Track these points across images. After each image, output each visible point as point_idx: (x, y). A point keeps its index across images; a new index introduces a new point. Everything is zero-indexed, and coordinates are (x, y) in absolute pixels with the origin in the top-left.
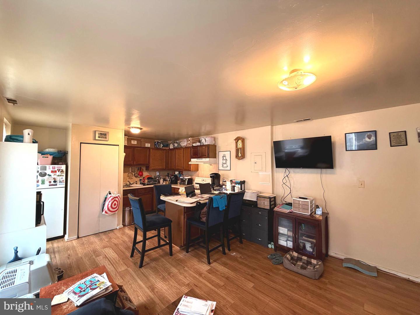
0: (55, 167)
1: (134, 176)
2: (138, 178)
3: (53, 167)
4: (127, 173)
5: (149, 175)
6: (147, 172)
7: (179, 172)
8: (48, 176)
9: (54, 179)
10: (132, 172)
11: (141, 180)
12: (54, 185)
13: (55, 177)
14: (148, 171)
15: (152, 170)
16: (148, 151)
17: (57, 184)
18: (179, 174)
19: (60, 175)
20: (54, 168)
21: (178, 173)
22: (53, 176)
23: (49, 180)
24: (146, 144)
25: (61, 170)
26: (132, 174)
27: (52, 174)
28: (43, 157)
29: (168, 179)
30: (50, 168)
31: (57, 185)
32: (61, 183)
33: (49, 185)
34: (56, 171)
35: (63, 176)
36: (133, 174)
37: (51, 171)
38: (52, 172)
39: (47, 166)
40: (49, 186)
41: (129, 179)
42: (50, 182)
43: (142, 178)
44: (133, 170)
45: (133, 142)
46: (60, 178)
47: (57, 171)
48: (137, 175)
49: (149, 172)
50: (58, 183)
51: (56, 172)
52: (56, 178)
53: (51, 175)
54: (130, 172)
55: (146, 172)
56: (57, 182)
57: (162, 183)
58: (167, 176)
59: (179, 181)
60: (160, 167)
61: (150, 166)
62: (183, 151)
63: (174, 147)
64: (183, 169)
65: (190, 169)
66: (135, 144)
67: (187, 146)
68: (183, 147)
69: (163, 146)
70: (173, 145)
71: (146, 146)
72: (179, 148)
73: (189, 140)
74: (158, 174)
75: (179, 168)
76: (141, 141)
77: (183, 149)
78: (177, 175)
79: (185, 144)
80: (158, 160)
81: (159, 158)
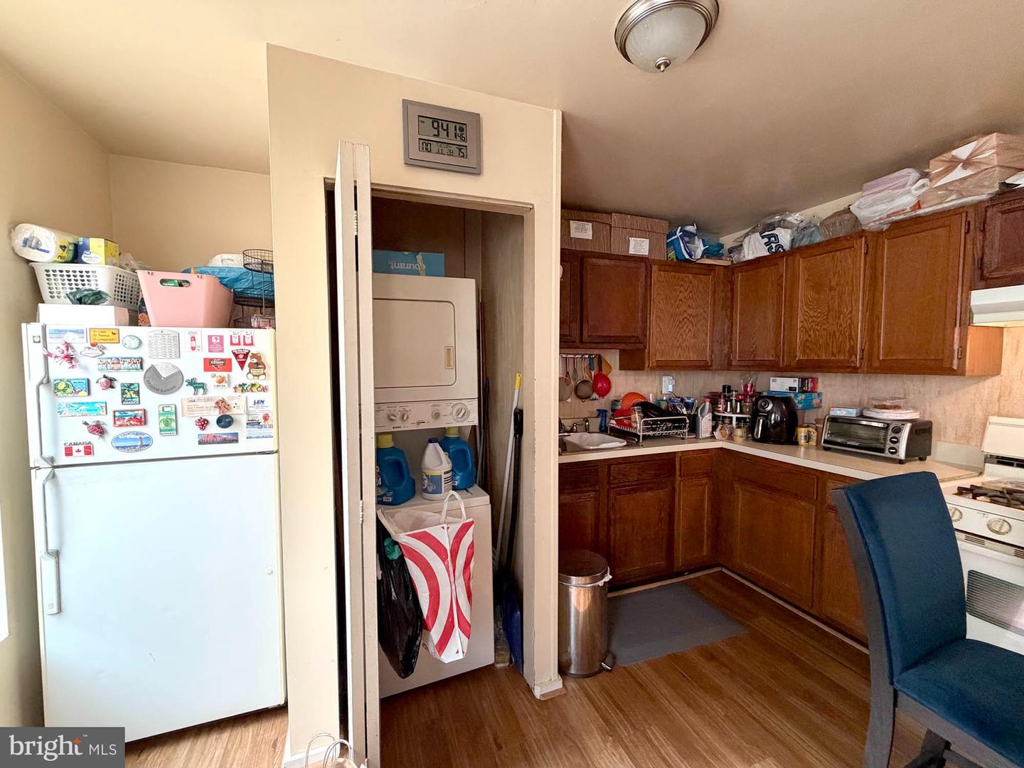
0: (222, 338)
1: (574, 397)
2: (592, 404)
3: (210, 337)
7: (803, 381)
8: (191, 389)
9: (221, 404)
10: (568, 374)
11: (603, 412)
12: (225, 441)
13: (226, 393)
16: (643, 270)
17: (236, 434)
18: (803, 391)
19: (249, 382)
20: (216, 344)
21: (795, 385)
22: (216, 393)
23: (198, 415)
24: (632, 242)
25: (254, 356)
27: (207, 378)
28: (163, 281)
29: (734, 416)
30: (198, 342)
31: (237, 441)
32: (255, 431)
33: (197, 440)
34: (230, 360)
35: (264, 389)
36: (573, 385)
37: (205, 360)
38: (209, 365)
39: (184, 333)
40: (201, 443)
42: (203, 423)
43: (606, 406)
45: (577, 230)
46: (251, 403)
47: (235, 364)
48: (585, 389)
50: (240, 428)
51: (230, 370)
52: (232, 403)
53: (203, 386)
56: (239, 423)
57: (708, 435)
58: (726, 401)
59: (809, 431)
60: (691, 354)
61: (646, 350)
62: (866, 254)
63: (774, 245)
64: (865, 361)
65: (959, 359)
66: (587, 240)
67: (920, 212)
68: (872, 224)
69: (706, 254)
70: (766, 240)
71: (632, 251)
72: (828, 243)
73: (948, 165)
74: (670, 388)
75: (796, 357)
76: (610, 226)
77: (869, 239)
78: (792, 395)
79: (900, 203)
80: (683, 319)
81: (685, 311)
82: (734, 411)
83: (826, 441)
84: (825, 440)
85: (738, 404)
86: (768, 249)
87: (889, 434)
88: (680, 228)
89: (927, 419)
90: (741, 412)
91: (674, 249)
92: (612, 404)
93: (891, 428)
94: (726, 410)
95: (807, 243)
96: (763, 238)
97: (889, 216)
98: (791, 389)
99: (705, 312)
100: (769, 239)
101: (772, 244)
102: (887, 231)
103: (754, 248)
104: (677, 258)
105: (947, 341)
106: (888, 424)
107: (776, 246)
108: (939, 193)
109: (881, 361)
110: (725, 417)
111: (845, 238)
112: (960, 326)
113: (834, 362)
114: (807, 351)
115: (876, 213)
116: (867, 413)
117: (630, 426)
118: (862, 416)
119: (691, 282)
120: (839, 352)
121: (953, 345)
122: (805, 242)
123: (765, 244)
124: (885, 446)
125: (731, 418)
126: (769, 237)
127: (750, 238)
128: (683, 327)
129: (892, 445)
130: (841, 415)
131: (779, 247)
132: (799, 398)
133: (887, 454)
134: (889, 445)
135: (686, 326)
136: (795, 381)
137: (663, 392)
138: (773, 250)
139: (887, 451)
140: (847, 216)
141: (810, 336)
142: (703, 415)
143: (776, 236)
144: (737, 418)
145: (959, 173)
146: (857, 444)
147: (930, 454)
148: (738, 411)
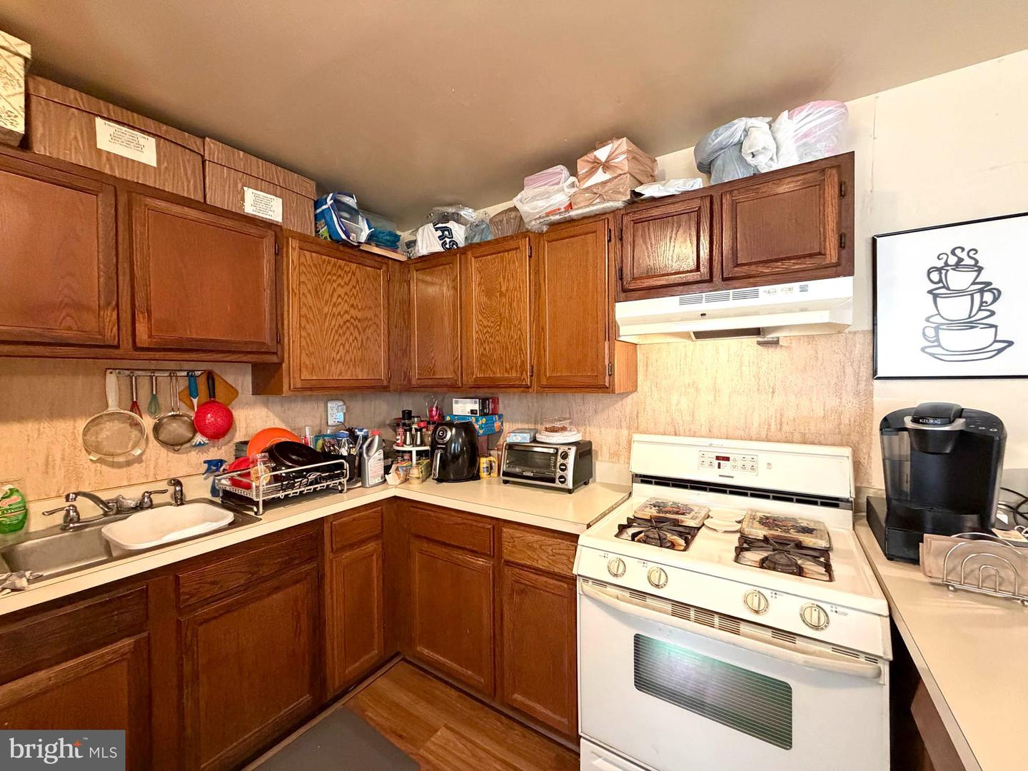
1: (153, 443)
2: (193, 453)
4: (82, 424)
5: (275, 422)
6: (266, 404)
7: (484, 402)
10: (134, 406)
11: (214, 466)
14: (271, 398)
15: (304, 389)
16: (267, 247)
18: (483, 414)
21: (476, 407)
24: (249, 194)
26: (136, 425)
29: (414, 450)
36: (148, 422)
41: (105, 468)
43: (224, 451)
44: (144, 399)
45: (114, 138)
48: (177, 429)
49: (278, 408)
54: (113, 407)
55: (254, 404)
57: (379, 480)
58: (406, 431)
59: (490, 461)
60: (359, 370)
61: (284, 365)
62: (530, 257)
63: (448, 240)
64: (534, 378)
65: (610, 375)
66: (145, 166)
67: (573, 213)
68: (534, 223)
69: (370, 239)
70: (439, 233)
71: (249, 209)
72: (497, 241)
73: (591, 166)
74: (340, 417)
75: (473, 374)
76: (203, 156)
77: (532, 240)
78: (473, 420)
79: (556, 201)
80: (345, 323)
81: (346, 312)
82: (413, 443)
83: (505, 474)
84: (504, 472)
85: (419, 433)
86: (443, 243)
87: (558, 460)
88: (331, 195)
89: (588, 439)
90: (423, 443)
91: (327, 224)
92: (237, 450)
93: (559, 453)
94: (405, 442)
95: (478, 241)
96: (436, 231)
97: (548, 215)
98: (473, 412)
99: (376, 315)
100: (443, 233)
101: (446, 239)
102: (547, 232)
103: (427, 241)
104: (330, 236)
105: (599, 355)
106: (557, 449)
107: (450, 242)
108: (587, 195)
109: (548, 379)
110: (405, 452)
111: (512, 237)
112: (609, 340)
113: (506, 379)
114: (484, 367)
115: (536, 209)
116: (540, 438)
117: (248, 487)
118: (534, 440)
119: (354, 274)
120: (511, 368)
121: (604, 361)
122: (477, 240)
123: (439, 237)
124: (555, 475)
125: (410, 452)
126: (443, 229)
127: (423, 230)
128: (344, 334)
129: (562, 473)
130: (517, 441)
131: (453, 244)
132: (480, 423)
133: (558, 484)
134: (559, 473)
135: (348, 333)
136: (476, 403)
137: (329, 424)
138: (447, 246)
139: (557, 481)
140: (513, 214)
141: (485, 349)
142: (370, 454)
143: (449, 230)
144: (417, 451)
145: (600, 176)
146: (532, 475)
147: (592, 477)
148: (419, 442)
